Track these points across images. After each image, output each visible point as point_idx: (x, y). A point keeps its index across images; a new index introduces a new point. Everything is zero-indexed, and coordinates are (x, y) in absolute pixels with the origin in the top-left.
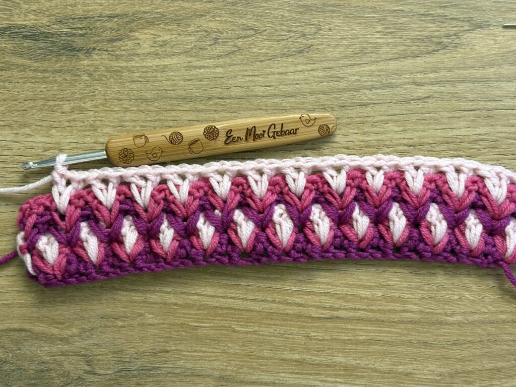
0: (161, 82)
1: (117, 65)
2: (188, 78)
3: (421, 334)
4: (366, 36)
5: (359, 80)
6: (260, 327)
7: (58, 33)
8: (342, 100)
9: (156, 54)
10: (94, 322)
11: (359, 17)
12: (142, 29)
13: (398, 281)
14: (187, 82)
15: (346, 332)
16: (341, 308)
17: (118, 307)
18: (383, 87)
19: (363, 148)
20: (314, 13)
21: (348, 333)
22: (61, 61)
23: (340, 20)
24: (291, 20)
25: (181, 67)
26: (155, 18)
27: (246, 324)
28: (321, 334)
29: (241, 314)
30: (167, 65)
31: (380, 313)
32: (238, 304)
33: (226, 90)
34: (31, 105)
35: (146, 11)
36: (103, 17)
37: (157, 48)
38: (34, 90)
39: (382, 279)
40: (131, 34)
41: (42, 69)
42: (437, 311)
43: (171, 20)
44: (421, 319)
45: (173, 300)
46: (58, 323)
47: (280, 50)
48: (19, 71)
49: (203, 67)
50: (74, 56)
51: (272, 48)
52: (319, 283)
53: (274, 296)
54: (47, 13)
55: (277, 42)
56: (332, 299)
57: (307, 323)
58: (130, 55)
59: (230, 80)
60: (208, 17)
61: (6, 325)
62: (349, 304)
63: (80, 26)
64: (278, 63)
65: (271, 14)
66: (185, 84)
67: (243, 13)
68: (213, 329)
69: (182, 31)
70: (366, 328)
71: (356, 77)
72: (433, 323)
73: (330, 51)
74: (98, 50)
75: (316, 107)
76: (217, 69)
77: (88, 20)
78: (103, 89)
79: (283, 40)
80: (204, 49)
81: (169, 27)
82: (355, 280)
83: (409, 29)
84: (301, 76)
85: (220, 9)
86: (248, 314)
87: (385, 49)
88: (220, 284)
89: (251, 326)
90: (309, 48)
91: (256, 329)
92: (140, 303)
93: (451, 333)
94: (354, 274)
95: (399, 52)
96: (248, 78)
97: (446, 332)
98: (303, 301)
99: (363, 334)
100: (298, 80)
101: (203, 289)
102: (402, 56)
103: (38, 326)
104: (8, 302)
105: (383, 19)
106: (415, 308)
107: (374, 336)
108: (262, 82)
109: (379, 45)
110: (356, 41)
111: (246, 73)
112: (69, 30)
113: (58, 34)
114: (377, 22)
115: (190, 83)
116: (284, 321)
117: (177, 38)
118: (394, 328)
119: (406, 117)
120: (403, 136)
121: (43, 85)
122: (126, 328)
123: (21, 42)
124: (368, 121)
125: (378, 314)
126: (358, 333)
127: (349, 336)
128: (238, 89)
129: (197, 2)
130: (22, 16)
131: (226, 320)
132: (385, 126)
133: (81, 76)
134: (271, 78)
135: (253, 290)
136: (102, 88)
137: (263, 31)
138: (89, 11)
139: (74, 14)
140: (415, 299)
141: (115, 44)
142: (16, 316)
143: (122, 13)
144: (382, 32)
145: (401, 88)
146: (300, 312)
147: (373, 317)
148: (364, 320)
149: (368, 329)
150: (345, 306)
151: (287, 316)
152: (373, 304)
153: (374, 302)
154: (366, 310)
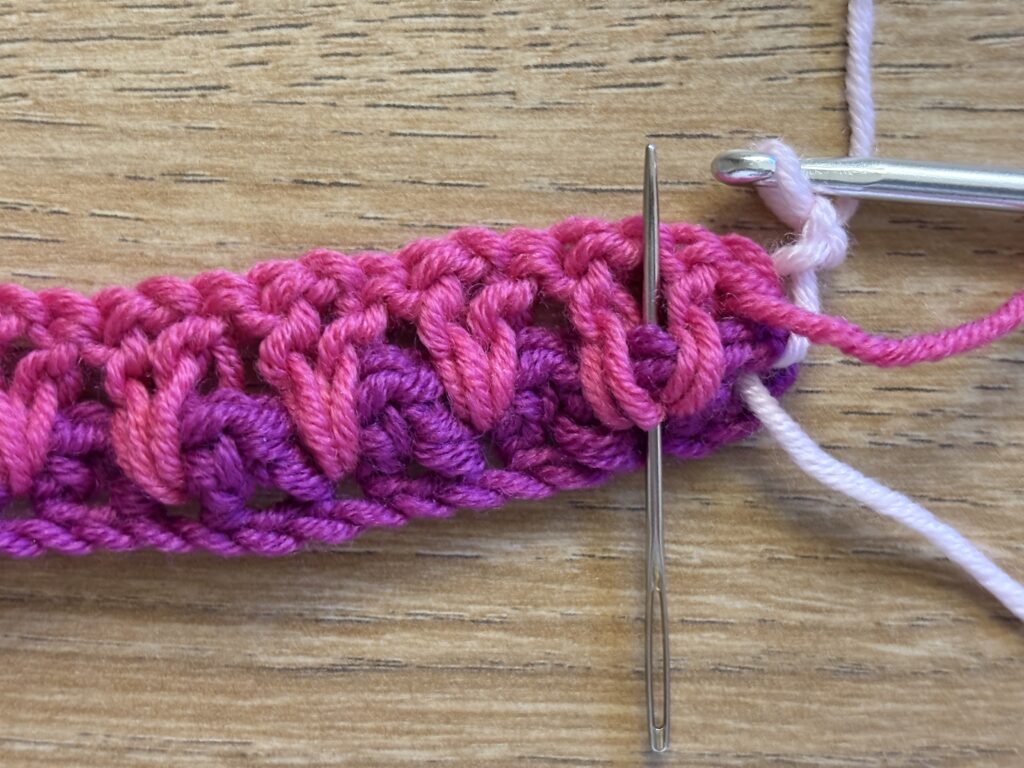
3: (763, 727)
15: (419, 727)
16: (393, 623)
21: (429, 732)
31: (574, 638)
42: (837, 620)
44: (765, 659)
57: (236, 694)
70: (512, 706)
72: (820, 676)
93: (905, 714)
97: (880, 714)
99: (498, 734)
106: (735, 607)
107: (549, 740)
116: (125, 690)
125: (564, 641)
126: (472, 729)
127: (434, 748)
140: (735, 565)
146: (199, 646)
147: (542, 655)
148: (499, 670)
149: (522, 711)
150: (412, 612)
151: (138, 669)
152: (543, 598)
153: (544, 589)
154: (508, 623)
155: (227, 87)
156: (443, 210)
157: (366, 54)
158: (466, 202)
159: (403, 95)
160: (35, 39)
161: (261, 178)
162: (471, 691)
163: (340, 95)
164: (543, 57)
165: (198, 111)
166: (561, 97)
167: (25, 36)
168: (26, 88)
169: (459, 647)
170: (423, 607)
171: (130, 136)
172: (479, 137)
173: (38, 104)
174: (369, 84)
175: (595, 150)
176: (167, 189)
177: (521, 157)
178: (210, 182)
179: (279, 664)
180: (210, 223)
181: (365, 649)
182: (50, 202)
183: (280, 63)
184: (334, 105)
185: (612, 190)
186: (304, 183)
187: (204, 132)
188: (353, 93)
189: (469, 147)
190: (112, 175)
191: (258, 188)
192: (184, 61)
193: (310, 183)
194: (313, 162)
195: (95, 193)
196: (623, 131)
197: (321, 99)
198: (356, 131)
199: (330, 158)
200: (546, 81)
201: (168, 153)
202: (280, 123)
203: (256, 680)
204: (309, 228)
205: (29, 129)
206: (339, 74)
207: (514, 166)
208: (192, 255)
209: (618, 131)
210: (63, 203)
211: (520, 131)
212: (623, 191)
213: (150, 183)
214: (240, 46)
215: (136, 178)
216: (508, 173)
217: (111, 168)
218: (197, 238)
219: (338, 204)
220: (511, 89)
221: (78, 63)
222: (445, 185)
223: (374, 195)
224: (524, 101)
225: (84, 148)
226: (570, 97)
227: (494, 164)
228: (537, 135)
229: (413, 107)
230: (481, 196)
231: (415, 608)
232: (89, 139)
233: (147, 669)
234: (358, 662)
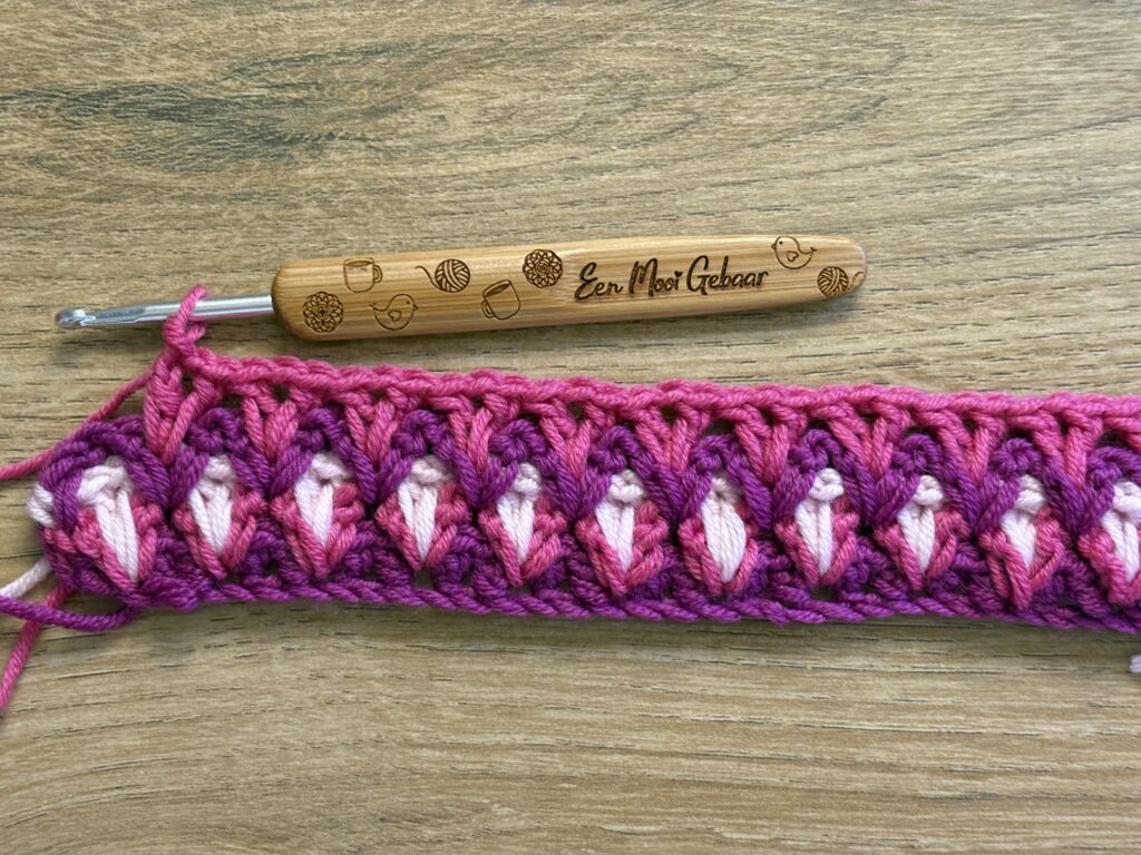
0: (503, 213)
1: (389, 174)
2: (571, 200)
4: (1019, 70)
5: (1009, 183)
6: (786, 828)
7: (238, 100)
8: (967, 235)
9: (488, 142)
10: (361, 832)
11: (1002, 21)
12: (449, 80)
13: (1135, 695)
14: (569, 210)
17: (420, 790)
18: (1072, 196)
19: (1029, 356)
20: (886, 16)
22: (249, 171)
23: (954, 31)
24: (826, 36)
25: (551, 171)
26: (480, 50)
27: (749, 822)
28: (943, 841)
29: (736, 798)
30: (516, 169)
32: (727, 770)
33: (667, 223)
34: (178, 287)
35: (456, 33)
36: (351, 55)
37: (489, 127)
38: (184, 248)
39: (1093, 691)
40: (422, 95)
41: (202, 194)
43: (521, 52)
45: (561, 767)
46: (272, 839)
47: (803, 114)
48: (143, 202)
49: (608, 169)
50: (280, 156)
51: (780, 112)
52: (934, 708)
53: (818, 749)
54: (206, 49)
55: (794, 94)
58: (420, 147)
59: (678, 196)
60: (614, 40)
61: (141, 849)
63: (294, 80)
64: (798, 149)
65: (775, 23)
66: (563, 215)
67: (704, 26)
68: (666, 839)
69: (549, 79)
71: (1002, 175)
73: (931, 110)
74: (342, 138)
75: (901, 256)
76: (643, 170)
77: (312, 62)
78: (357, 237)
79: (808, 88)
80: (609, 122)
81: (518, 72)
82: (1025, 697)
83: (1128, 47)
84: (860, 179)
85: (646, 19)
86: (755, 797)
87: (1071, 99)
88: (678, 721)
89: (763, 826)
90: (876, 105)
91: (777, 833)
92: (477, 779)
94: (1023, 682)
95: (1108, 106)
96: (722, 190)
98: (894, 758)
100: (853, 188)
101: (634, 737)
102: (1116, 117)
103: (223, 848)
104: (144, 790)
105: (1061, 24)
108: (761, 200)
109: (1055, 90)
110: (996, 83)
111: (717, 179)
112: (265, 92)
113: (237, 103)
114: (1049, 31)
115: (576, 210)
117: (538, 98)
118: (1129, 816)
119: (1132, 271)
120: (1129, 321)
121: (204, 234)
122: (445, 845)
123: (146, 127)
124: (1038, 285)
128: (701, 221)
129: (584, 3)
130: (144, 60)
131: (698, 815)
132: (1083, 296)
133: (301, 208)
134: (783, 186)
135: (763, 733)
136: (354, 235)
137: (756, 69)
138: (312, 40)
139: (276, 51)
141: (382, 121)
142: (165, 826)
143: (397, 40)
144: (1060, 57)
145: (1118, 197)
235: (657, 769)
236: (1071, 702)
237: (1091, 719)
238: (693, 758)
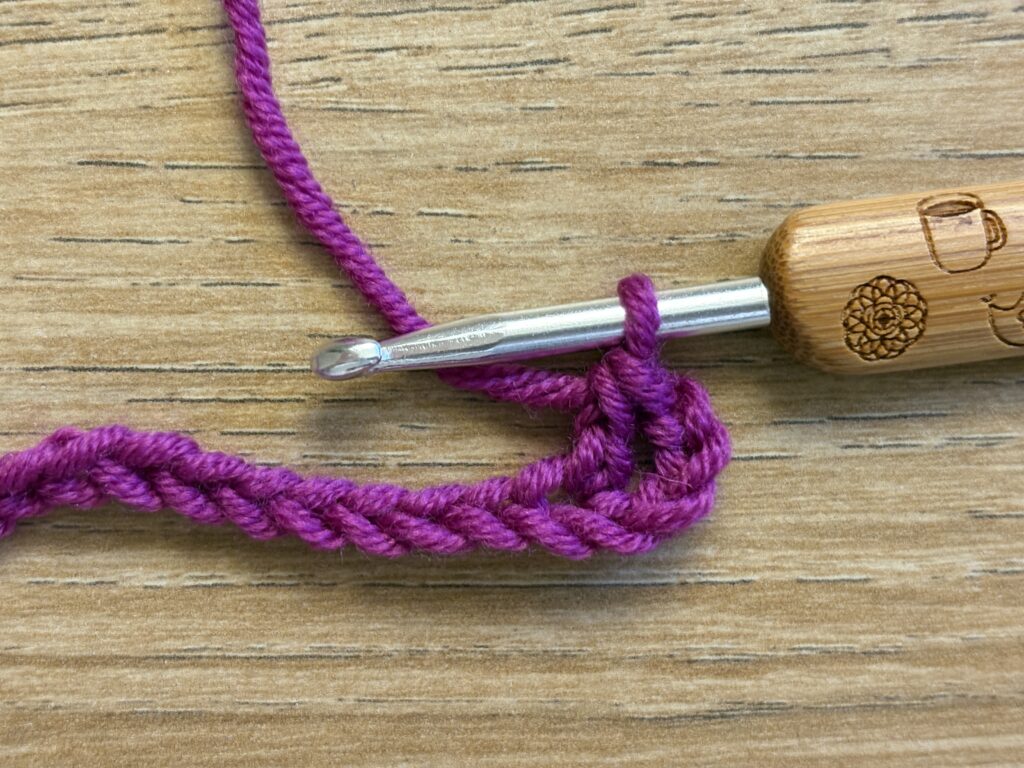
16: (776, 660)
31: (978, 664)
32: (222, 689)
39: (977, 486)
56: (725, 617)
57: (603, 750)
62: (817, 634)
70: (911, 746)
82: (839, 505)
86: (284, 738)
88: (114, 591)
94: (833, 474)
116: (477, 752)
125: (966, 669)
146: (558, 698)
147: (942, 686)
148: (895, 707)
149: (922, 750)
150: (797, 646)
151: (491, 729)
152: (941, 622)
153: (942, 612)
154: (904, 653)
155: (566, 59)
156: (813, 186)
157: (721, 14)
158: (840, 176)
159: (764, 58)
160: (347, 14)
161: (607, 162)
162: (866, 732)
163: (693, 62)
164: (918, 8)
165: (535, 89)
166: (940, 53)
167: (334, 11)
168: (338, 71)
169: (850, 683)
170: (808, 641)
171: (458, 121)
172: (851, 101)
173: (353, 88)
174: (726, 48)
175: (980, 110)
176: (502, 180)
177: (900, 121)
178: (550, 169)
179: (649, 714)
180: (553, 216)
181: (746, 691)
182: (372, 201)
183: (624, 29)
184: (687, 73)
185: (1001, 155)
186: (656, 164)
187: (542, 113)
188: (707, 59)
189: (841, 114)
190: (440, 167)
191: (605, 173)
192: (516, 32)
193: (662, 164)
194: (664, 140)
195: (422, 189)
196: (1010, 88)
197: (673, 68)
198: (712, 102)
199: (684, 135)
200: (923, 35)
201: (503, 139)
202: (626, 97)
203: (624, 733)
204: (664, 216)
205: (345, 119)
206: (691, 38)
207: (892, 132)
208: (533, 254)
209: (1004, 88)
210: (387, 202)
211: (897, 92)
212: (1012, 155)
213: (484, 174)
214: (579, 12)
215: (467, 170)
216: (885, 141)
217: (439, 159)
218: (538, 235)
219: (693, 186)
220: (885, 45)
221: (398, 41)
222: (815, 157)
223: (734, 173)
224: (899, 59)
225: (407, 137)
226: (949, 52)
227: (869, 131)
228: (914, 95)
229: (776, 72)
230: (856, 168)
231: (798, 641)
232: (412, 127)
233: (500, 728)
234: (738, 706)
235: (73, 692)
236: (932, 511)
237: (974, 543)
238: (147, 666)
